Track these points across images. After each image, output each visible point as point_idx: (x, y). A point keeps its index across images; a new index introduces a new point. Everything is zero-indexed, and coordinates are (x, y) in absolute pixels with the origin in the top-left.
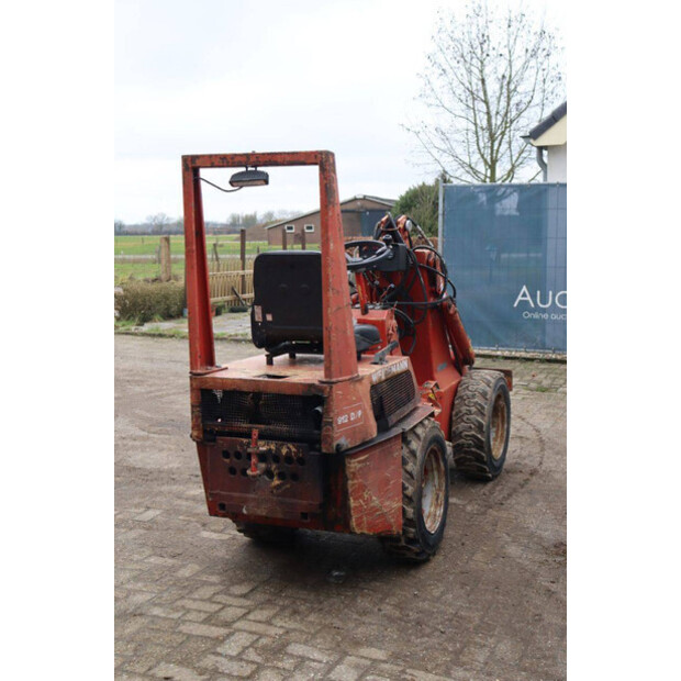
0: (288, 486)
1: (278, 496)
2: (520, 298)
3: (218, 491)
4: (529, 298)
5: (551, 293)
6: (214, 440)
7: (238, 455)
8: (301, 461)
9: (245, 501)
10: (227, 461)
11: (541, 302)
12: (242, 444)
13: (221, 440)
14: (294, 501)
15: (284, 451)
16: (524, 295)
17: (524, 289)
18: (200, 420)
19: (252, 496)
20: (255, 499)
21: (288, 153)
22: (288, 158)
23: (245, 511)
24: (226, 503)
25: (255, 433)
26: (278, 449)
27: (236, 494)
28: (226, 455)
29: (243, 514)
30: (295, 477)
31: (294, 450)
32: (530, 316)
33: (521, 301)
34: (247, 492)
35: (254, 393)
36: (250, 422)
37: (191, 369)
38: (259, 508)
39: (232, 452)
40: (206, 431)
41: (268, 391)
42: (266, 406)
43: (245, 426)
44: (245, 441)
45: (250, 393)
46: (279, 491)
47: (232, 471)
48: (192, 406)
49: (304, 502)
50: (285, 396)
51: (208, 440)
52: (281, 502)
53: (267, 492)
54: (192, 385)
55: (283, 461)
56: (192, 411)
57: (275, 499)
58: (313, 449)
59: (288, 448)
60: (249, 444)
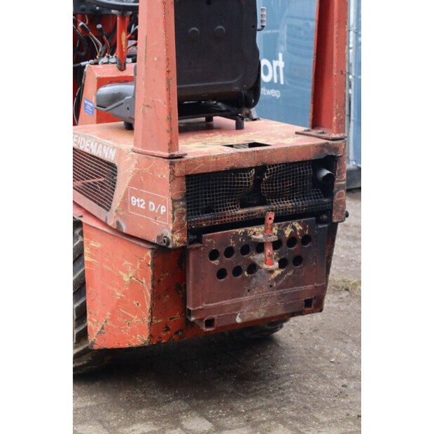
0: (290, 274)
1: (278, 288)
3: (204, 305)
6: (199, 240)
7: (229, 252)
8: (306, 239)
9: (239, 307)
10: (216, 262)
12: (236, 236)
13: (208, 238)
14: (297, 289)
15: (288, 232)
18: (184, 217)
19: (247, 298)
20: (251, 301)
23: (238, 320)
24: (215, 316)
25: (272, 215)
26: (281, 233)
27: (227, 302)
28: (214, 255)
29: (237, 324)
30: (298, 260)
31: (299, 228)
34: (240, 295)
35: (256, 168)
36: (242, 207)
37: (169, 150)
38: (255, 310)
39: (222, 250)
40: (190, 231)
41: (275, 161)
42: (268, 181)
43: (240, 211)
44: (240, 231)
45: (251, 168)
46: (281, 282)
47: (221, 274)
48: (174, 201)
49: (309, 287)
50: (293, 163)
51: (191, 242)
52: (283, 295)
53: (265, 288)
54: (172, 173)
55: (285, 244)
56: (174, 209)
57: (275, 293)
58: (319, 221)
59: (294, 227)
60: (245, 233)
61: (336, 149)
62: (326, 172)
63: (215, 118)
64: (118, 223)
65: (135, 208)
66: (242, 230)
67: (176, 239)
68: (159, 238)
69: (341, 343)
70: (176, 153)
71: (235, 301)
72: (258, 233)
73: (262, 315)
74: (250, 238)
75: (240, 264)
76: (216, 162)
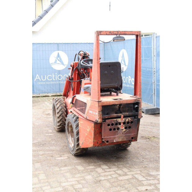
0: (128, 130)
2: (36, 78)
3: (106, 137)
4: (39, 78)
5: (46, 76)
6: (105, 121)
7: (112, 124)
8: (132, 122)
9: (115, 138)
10: (109, 127)
11: (43, 79)
12: (114, 121)
13: (107, 121)
14: (129, 134)
15: (127, 120)
16: (38, 77)
17: (37, 75)
18: (101, 116)
20: (118, 137)
21: (130, 31)
22: (130, 33)
23: (115, 141)
24: (109, 140)
26: (125, 120)
27: (112, 137)
28: (109, 125)
29: (114, 142)
30: (130, 127)
31: (130, 119)
32: (40, 83)
33: (36, 79)
34: (115, 135)
35: (119, 104)
36: (116, 114)
37: (98, 100)
38: (119, 139)
39: (111, 124)
40: (103, 119)
41: (124, 103)
42: (122, 108)
43: (115, 115)
44: (115, 119)
45: (118, 105)
46: (125, 133)
47: (110, 130)
48: (99, 112)
49: (133, 134)
50: (128, 104)
51: (103, 122)
52: (126, 136)
53: (121, 134)
54: (99, 105)
55: (126, 123)
56: (99, 113)
57: (124, 135)
58: (135, 118)
59: (129, 119)
60: (116, 120)
61: (139, 100)
62: (136, 106)
63: (112, 93)
64: (86, 117)
65: (90, 113)
66: (116, 119)
67: (99, 121)
68: (95, 120)
69: (145, 151)
70: (100, 100)
71: (114, 136)
72: (119, 120)
73: (121, 141)
74: (118, 121)
75: (115, 127)
76: (109, 103)
